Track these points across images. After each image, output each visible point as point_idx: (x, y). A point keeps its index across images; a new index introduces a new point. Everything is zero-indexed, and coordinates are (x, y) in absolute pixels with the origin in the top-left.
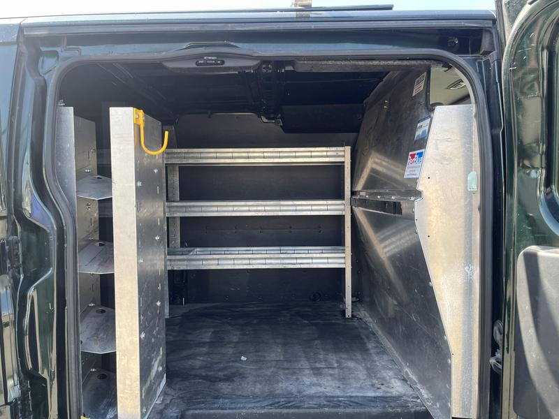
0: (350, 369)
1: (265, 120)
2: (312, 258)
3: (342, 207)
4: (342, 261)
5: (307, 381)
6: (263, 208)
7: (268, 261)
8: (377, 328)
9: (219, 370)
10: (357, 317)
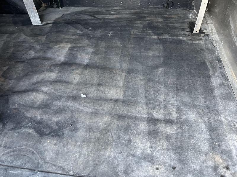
10: (204, 33)
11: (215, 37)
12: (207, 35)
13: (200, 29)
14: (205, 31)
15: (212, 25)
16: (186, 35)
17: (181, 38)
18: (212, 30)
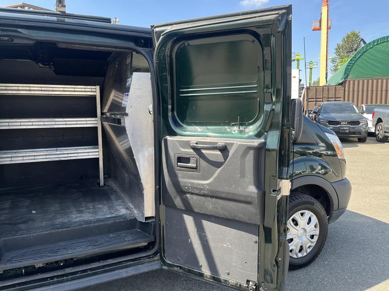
0: (99, 208)
2: (78, 153)
3: (96, 122)
4: (97, 153)
5: (74, 216)
6: (43, 123)
7: (48, 157)
8: (117, 189)
9: (18, 220)
12: (109, 186)
13: (104, 184)
15: (112, 182)
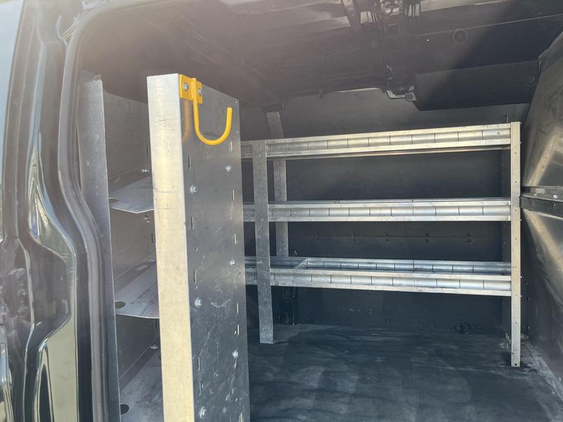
1: (393, 96)
3: (507, 210)
4: (507, 286)
7: (396, 282)
10: (529, 367)
11: (548, 373)
12: (535, 370)
13: (521, 363)
14: (530, 365)
15: (540, 359)
16: (499, 368)
17: (493, 372)
18: (541, 364)
